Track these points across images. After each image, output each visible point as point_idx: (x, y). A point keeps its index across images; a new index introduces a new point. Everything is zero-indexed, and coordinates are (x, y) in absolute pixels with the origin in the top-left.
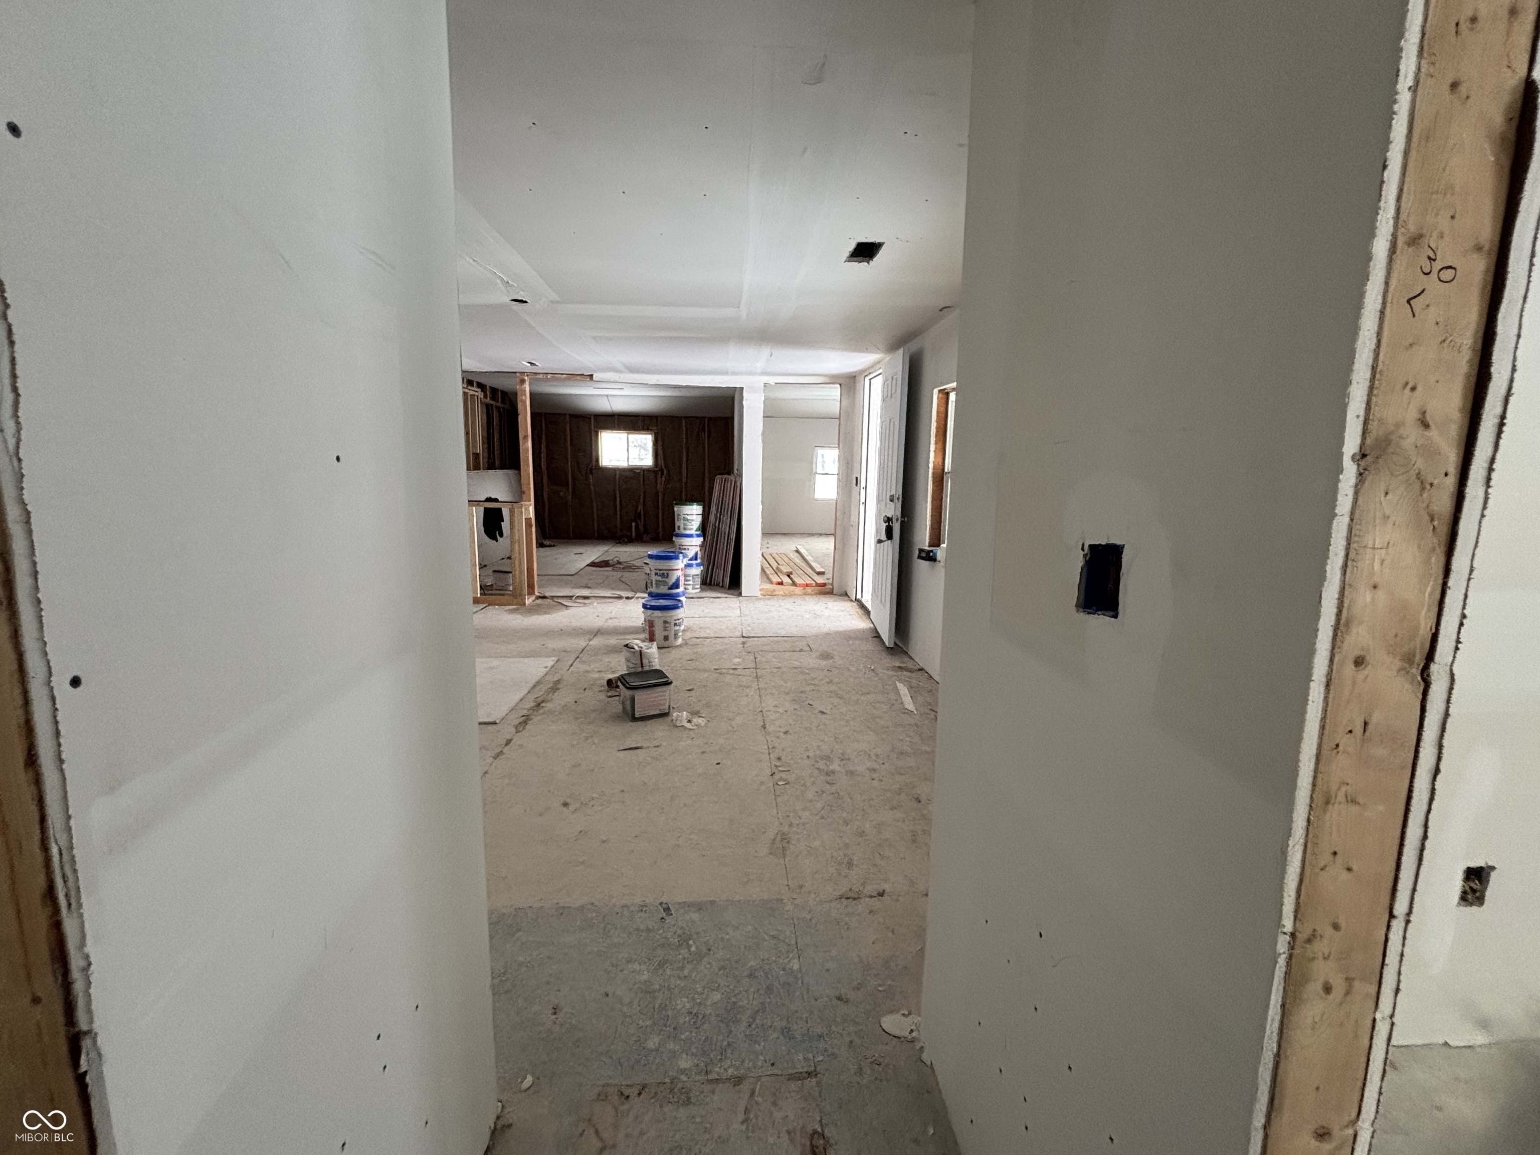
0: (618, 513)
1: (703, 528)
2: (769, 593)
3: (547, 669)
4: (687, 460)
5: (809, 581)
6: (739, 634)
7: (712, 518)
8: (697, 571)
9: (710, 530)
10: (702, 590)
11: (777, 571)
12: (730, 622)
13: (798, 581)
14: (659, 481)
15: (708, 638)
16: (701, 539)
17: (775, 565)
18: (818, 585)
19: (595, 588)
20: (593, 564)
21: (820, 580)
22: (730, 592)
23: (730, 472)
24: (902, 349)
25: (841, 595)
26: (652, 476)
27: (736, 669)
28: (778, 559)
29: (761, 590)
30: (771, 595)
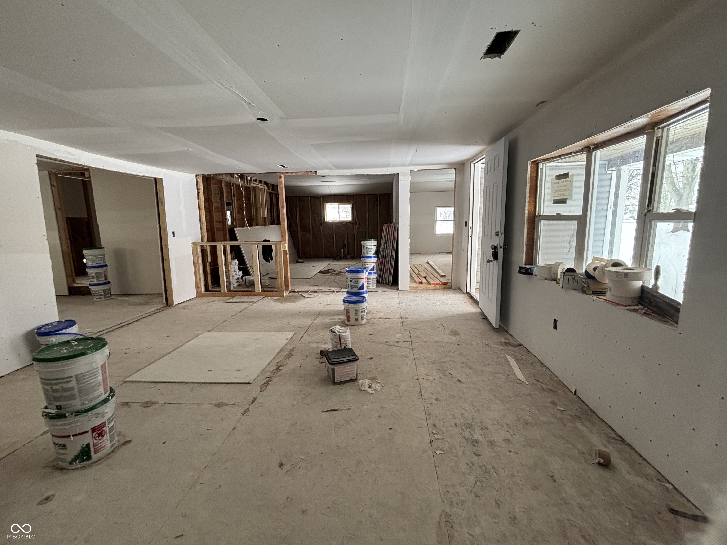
0: (335, 245)
1: (377, 253)
2: (415, 289)
3: (288, 341)
4: (369, 217)
5: (437, 282)
6: (399, 316)
7: (382, 247)
8: (374, 276)
9: (381, 254)
10: (377, 286)
11: (419, 275)
12: (394, 308)
13: (431, 281)
14: (354, 228)
15: (381, 318)
16: (376, 259)
17: (417, 272)
18: (443, 284)
19: (321, 286)
20: (321, 272)
21: (444, 280)
22: (393, 287)
23: (391, 222)
24: (504, 138)
25: (456, 290)
26: (351, 226)
27: (399, 342)
28: (418, 268)
29: (410, 287)
30: (416, 290)
